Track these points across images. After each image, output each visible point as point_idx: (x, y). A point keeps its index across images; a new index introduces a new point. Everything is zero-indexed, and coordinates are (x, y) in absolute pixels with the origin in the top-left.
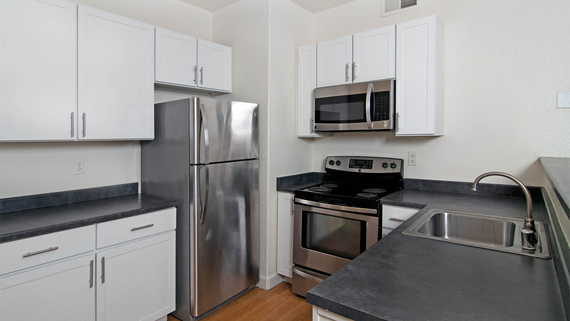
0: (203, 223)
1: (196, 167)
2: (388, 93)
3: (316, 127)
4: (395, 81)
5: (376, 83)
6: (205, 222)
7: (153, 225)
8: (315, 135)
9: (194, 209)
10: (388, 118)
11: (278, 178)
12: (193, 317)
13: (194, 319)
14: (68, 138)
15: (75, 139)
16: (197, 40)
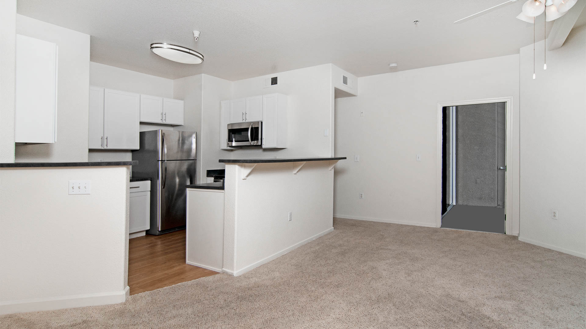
0: (164, 188)
1: (160, 162)
2: (258, 128)
3: (228, 144)
4: (262, 122)
5: (254, 123)
6: (165, 188)
7: (139, 187)
8: (229, 148)
9: (159, 182)
10: (258, 140)
11: (207, 170)
12: (158, 231)
13: (159, 232)
14: (100, 148)
15: (103, 148)
16: (163, 99)
